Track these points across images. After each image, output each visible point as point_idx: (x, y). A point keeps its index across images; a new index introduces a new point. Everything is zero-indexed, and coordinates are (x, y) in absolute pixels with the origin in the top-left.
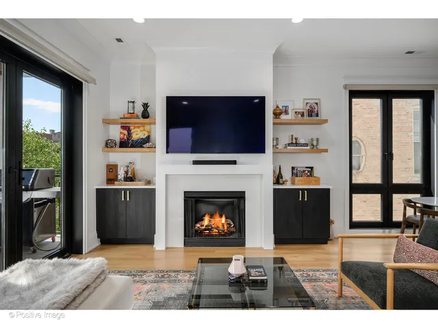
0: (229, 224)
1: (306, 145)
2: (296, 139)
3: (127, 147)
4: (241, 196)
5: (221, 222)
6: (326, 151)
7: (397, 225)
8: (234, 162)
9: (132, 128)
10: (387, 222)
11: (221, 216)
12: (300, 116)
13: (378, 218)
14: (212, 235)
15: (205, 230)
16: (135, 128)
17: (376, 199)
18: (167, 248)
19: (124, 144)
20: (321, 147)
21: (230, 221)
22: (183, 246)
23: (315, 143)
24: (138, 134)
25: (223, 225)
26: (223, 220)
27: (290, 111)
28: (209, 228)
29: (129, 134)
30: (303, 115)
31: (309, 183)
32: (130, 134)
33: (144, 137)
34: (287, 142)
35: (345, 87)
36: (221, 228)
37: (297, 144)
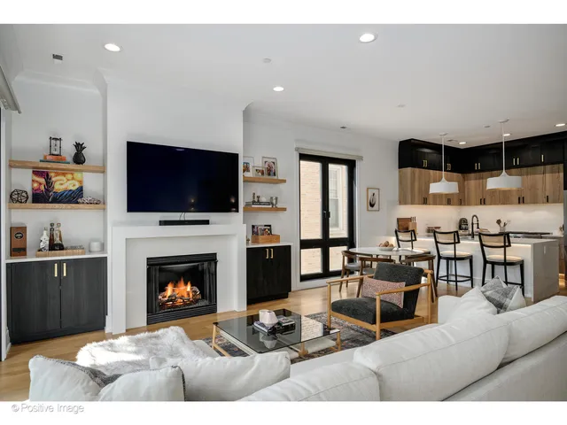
0: (195, 292)
1: (269, 203)
2: (258, 197)
3: (46, 201)
4: (212, 259)
5: (186, 290)
6: (284, 209)
7: (337, 274)
8: (207, 222)
9: (52, 174)
10: (326, 273)
11: (186, 284)
12: (260, 174)
13: (319, 270)
14: (177, 306)
15: (168, 301)
16: (57, 174)
17: (317, 252)
18: (127, 330)
19: (40, 197)
20: (279, 206)
21: (195, 288)
22: (145, 324)
23: (274, 202)
24: (62, 184)
25: (188, 294)
26: (189, 288)
27: (251, 167)
28: (172, 299)
29: (47, 183)
30: (263, 174)
31: (271, 242)
32: (49, 183)
33: (74, 188)
34: (250, 199)
35: (297, 149)
36: (186, 297)
37: (259, 203)
